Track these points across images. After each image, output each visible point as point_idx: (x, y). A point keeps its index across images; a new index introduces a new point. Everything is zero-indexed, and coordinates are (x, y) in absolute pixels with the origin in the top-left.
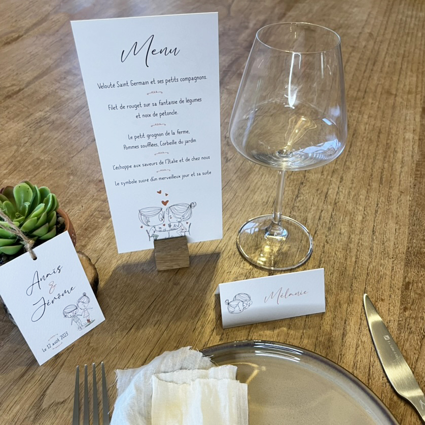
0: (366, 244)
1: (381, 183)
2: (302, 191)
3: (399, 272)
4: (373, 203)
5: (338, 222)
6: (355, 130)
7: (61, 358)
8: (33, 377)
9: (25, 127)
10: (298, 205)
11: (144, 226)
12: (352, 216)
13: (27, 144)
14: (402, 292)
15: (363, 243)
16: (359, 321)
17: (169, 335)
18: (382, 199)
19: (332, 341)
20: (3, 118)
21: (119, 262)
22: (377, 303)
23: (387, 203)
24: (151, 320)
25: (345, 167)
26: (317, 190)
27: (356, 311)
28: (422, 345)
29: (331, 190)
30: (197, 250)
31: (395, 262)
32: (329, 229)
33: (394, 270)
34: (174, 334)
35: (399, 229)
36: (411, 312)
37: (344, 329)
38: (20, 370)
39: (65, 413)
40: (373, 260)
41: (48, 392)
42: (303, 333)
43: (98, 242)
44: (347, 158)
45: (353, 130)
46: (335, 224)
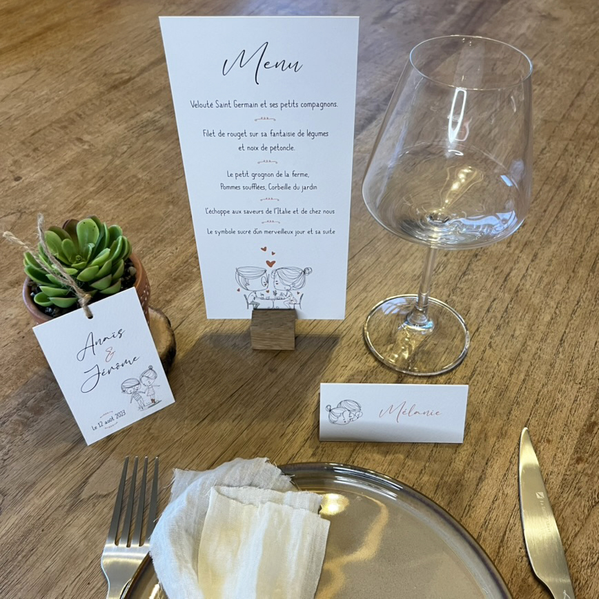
0: (546, 357)
1: (592, 270)
2: (473, 266)
3: (585, 405)
4: (572, 299)
5: (514, 319)
6: (574, 186)
7: (114, 440)
8: (77, 458)
9: (126, 131)
10: (462, 286)
11: (241, 289)
12: (536, 314)
13: (125, 155)
14: (581, 435)
15: (542, 355)
16: (508, 464)
17: (249, 436)
18: (587, 295)
19: (462, 485)
20: (102, 116)
21: (208, 329)
22: (539, 444)
23: (593, 301)
24: (230, 413)
25: (545, 239)
26: (496, 268)
27: (506, 450)
28: (589, 514)
29: (516, 271)
30: (309, 329)
31: (582, 390)
32: (499, 327)
33: (578, 402)
34: (255, 437)
36: (587, 465)
37: (483, 471)
38: (63, 446)
39: (106, 510)
40: (550, 382)
41: (90, 480)
42: (425, 467)
43: (187, 298)
44: (551, 226)
45: (571, 185)
46: (509, 321)
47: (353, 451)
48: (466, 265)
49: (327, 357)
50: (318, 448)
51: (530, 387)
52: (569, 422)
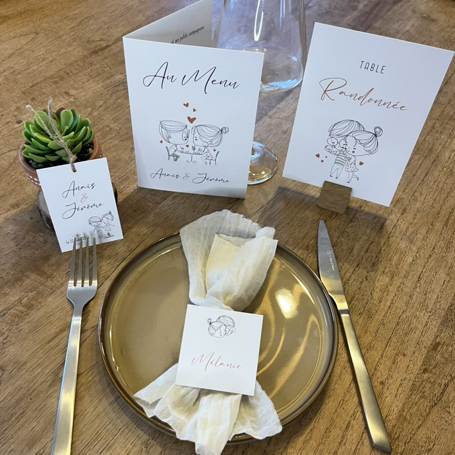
0: (407, 290)
1: (446, 224)
2: (358, 215)
3: (432, 329)
4: (429, 246)
5: (385, 259)
6: (438, 156)
9: (103, 89)
12: (402, 256)
13: (101, 108)
14: (428, 352)
15: (404, 288)
18: (441, 244)
20: (85, 75)
22: (397, 357)
23: (444, 249)
25: (413, 198)
26: (375, 219)
28: (430, 412)
29: (390, 221)
31: (432, 317)
33: (428, 326)
35: (449, 281)
36: (431, 375)
38: (48, 336)
40: (409, 309)
43: (144, 226)
44: (418, 188)
45: (435, 156)
46: (381, 260)
51: (394, 313)
52: (420, 341)
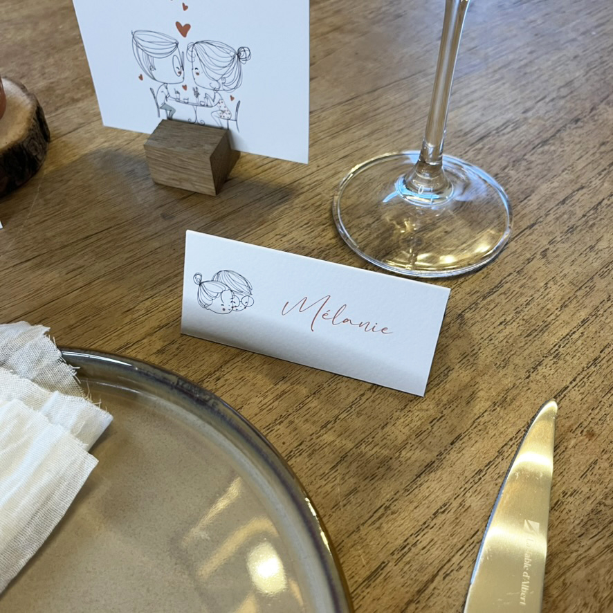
5: (605, 222)
10: (533, 159)
16: (494, 453)
24: (71, 261)
26: (603, 144)
27: (501, 430)
30: (255, 172)
32: (572, 229)
34: (86, 303)
37: (441, 454)
42: (337, 418)
46: (594, 224)
47: (227, 362)
48: (553, 131)
49: (261, 216)
50: (173, 342)
51: (591, 335)
